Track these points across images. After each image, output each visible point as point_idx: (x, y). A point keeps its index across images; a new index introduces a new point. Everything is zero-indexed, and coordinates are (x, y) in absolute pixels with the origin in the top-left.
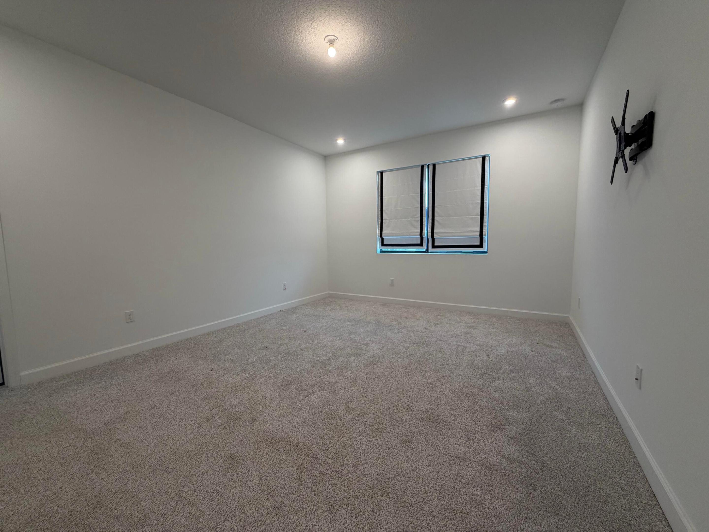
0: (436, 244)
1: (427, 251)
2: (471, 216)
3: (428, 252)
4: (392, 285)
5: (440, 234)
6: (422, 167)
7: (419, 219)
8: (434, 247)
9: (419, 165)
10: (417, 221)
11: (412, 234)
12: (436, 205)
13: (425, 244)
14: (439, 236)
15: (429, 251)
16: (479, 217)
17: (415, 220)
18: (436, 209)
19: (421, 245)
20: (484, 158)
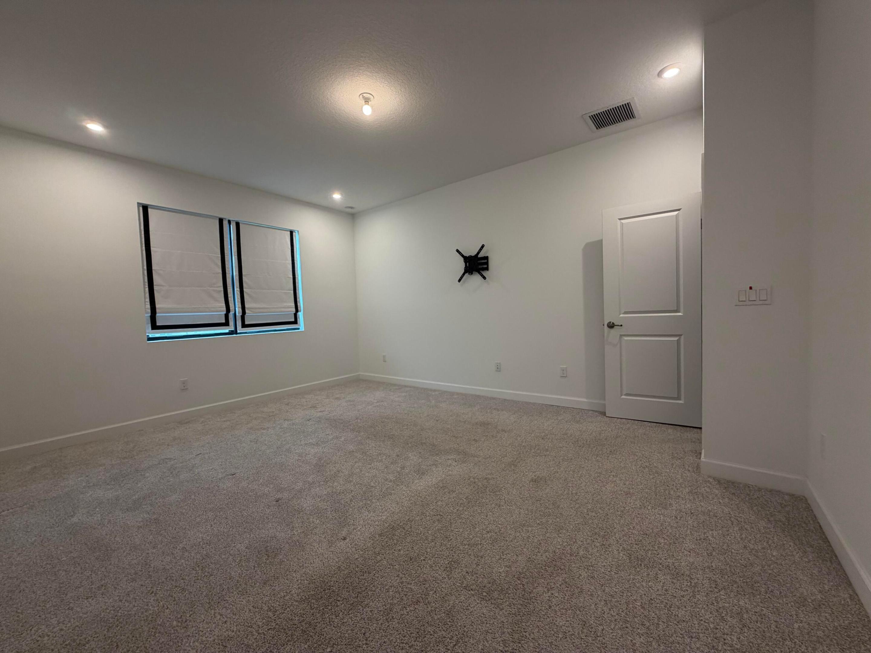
0: (246, 323)
1: (234, 332)
2: (284, 290)
3: (236, 333)
4: (184, 389)
5: (252, 310)
6: (221, 221)
7: (222, 289)
8: (244, 326)
9: (217, 217)
10: (220, 291)
11: (213, 309)
12: (244, 273)
13: (231, 323)
14: (251, 311)
15: (238, 332)
16: (292, 292)
17: (214, 290)
18: (244, 279)
19: (226, 324)
20: (292, 233)
